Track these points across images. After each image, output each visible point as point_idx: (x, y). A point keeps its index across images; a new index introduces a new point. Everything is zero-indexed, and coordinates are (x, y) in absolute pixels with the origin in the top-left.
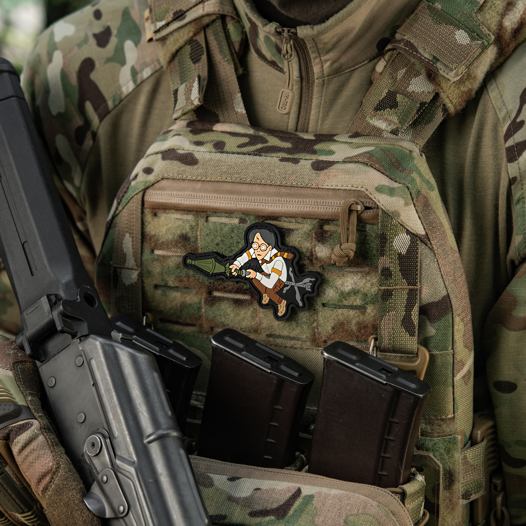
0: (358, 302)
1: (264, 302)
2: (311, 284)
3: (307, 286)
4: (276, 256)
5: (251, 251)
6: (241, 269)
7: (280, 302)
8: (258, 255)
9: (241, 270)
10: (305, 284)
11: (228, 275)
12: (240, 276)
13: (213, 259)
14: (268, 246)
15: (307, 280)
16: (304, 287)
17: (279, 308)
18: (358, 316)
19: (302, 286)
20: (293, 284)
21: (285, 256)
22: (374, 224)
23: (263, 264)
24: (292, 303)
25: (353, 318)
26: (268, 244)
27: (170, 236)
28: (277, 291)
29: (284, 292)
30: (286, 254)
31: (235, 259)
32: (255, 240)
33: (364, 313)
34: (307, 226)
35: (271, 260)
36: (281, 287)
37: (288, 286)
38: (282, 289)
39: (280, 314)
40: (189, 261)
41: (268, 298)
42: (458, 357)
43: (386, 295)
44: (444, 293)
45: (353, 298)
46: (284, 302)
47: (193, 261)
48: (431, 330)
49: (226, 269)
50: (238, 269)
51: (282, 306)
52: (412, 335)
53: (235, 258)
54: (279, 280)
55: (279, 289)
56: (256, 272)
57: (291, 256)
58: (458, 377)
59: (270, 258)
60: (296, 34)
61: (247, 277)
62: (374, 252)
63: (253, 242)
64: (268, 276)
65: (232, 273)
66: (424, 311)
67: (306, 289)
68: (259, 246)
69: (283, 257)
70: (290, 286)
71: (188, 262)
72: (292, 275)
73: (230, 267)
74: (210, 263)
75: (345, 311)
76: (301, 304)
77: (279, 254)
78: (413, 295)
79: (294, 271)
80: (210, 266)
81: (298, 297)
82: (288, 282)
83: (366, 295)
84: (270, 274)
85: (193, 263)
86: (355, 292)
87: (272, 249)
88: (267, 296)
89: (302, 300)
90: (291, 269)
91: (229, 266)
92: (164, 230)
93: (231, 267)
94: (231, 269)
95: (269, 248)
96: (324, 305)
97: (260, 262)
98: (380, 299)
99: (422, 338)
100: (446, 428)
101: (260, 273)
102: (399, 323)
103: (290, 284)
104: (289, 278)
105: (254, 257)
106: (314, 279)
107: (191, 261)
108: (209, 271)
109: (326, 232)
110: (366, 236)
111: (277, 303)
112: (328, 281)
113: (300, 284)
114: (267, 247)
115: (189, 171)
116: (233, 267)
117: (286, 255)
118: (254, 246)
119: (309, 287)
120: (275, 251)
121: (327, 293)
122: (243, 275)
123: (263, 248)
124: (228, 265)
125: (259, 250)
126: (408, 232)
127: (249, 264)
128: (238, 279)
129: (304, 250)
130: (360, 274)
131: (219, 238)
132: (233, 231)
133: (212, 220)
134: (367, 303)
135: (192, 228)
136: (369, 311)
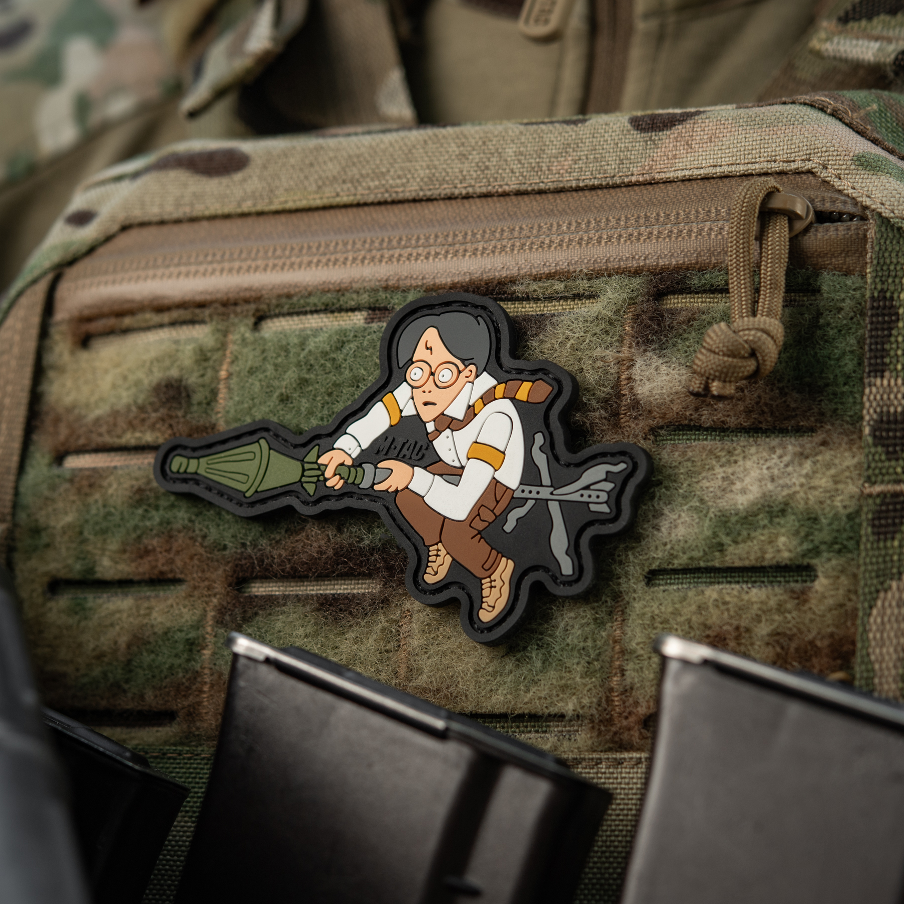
1: (430, 579)
2: (609, 486)
3: (594, 494)
4: (488, 397)
5: (402, 393)
6: (358, 463)
7: (490, 569)
8: (426, 404)
9: (360, 465)
10: (587, 488)
11: (311, 488)
12: (355, 489)
13: (262, 442)
14: (461, 367)
15: (596, 473)
16: (585, 499)
17: (485, 593)
18: (780, 608)
19: (576, 497)
20: (545, 493)
21: (523, 393)
22: (847, 273)
23: (438, 432)
24: (535, 568)
25: (758, 619)
26: (463, 361)
27: (124, 394)
28: (481, 526)
29: (508, 527)
30: (526, 386)
31: (342, 430)
32: (420, 353)
33: (801, 598)
34: (612, 294)
35: (471, 412)
36: (498, 511)
37: (524, 501)
38: (502, 518)
39: (486, 616)
40: (177, 463)
41: (448, 560)
43: (892, 515)
45: (761, 536)
46: (505, 569)
47: (193, 464)
49: (304, 470)
50: (349, 462)
51: (498, 583)
53: (340, 428)
54: (495, 482)
55: (491, 518)
56: (413, 466)
57: (544, 390)
59: (469, 407)
61: (376, 487)
62: (849, 364)
63: (411, 362)
64: (454, 474)
65: (326, 480)
67: (593, 507)
68: (432, 374)
69: (513, 399)
70: (530, 503)
71: (174, 468)
72: (541, 459)
73: (320, 461)
74: (251, 456)
75: (731, 591)
76: (567, 567)
77: (501, 388)
79: (550, 447)
80: (251, 468)
81: (559, 541)
82: (527, 488)
83: (812, 519)
84: (463, 468)
85: (193, 466)
86: (774, 511)
87: (477, 376)
88: (443, 552)
89: (574, 550)
90: (539, 439)
91: (319, 457)
92: (105, 383)
93: (323, 460)
94: (322, 468)
95: (466, 372)
96: (652, 577)
97: (430, 427)
98: (866, 530)
101: (425, 468)
103: (534, 495)
104: (530, 474)
105: (409, 411)
106: (622, 466)
107: (185, 461)
108: (243, 488)
109: (673, 312)
110: (819, 314)
111: (479, 572)
112: (673, 479)
113: (572, 492)
114: (460, 372)
116: (331, 460)
117: (524, 391)
118: (415, 373)
119: (604, 497)
120: (486, 381)
121: (665, 526)
122: (366, 484)
123: (445, 375)
124: (312, 457)
125: (430, 385)
127: (390, 439)
128: (347, 502)
129: (591, 377)
130: (792, 446)
131: (292, 375)
132: (340, 345)
133: (274, 327)
134: (816, 552)
135: (203, 357)
136: (821, 584)
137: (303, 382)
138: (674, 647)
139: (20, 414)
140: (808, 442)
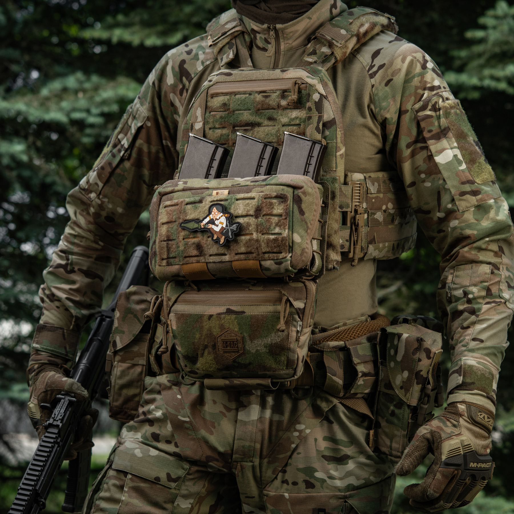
0: (298, 122)
18: (297, 129)
22: (305, 90)
25: (295, 130)
33: (300, 128)
34: (278, 93)
42: (339, 145)
43: (310, 118)
44: (333, 117)
45: (295, 121)
48: (327, 133)
52: (319, 133)
58: (338, 154)
60: (275, 27)
62: (305, 101)
66: (324, 125)
75: (292, 127)
78: (320, 118)
86: (296, 118)
96: (283, 125)
98: (307, 120)
99: (323, 136)
100: (333, 174)
102: (314, 129)
109: (285, 95)
115: (228, 78)
126: (319, 93)
130: (298, 110)
131: (240, 102)
132: (245, 98)
133: (237, 96)
134: (301, 122)
135: (228, 100)
136: (302, 126)
137: (241, 103)
138: (286, 133)
139: (205, 107)
140: (300, 110)
